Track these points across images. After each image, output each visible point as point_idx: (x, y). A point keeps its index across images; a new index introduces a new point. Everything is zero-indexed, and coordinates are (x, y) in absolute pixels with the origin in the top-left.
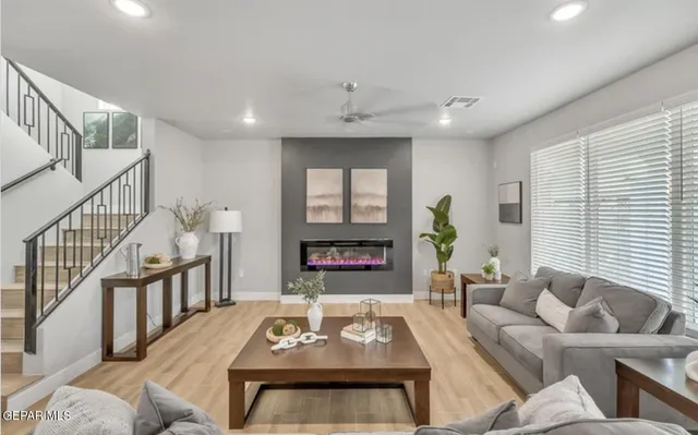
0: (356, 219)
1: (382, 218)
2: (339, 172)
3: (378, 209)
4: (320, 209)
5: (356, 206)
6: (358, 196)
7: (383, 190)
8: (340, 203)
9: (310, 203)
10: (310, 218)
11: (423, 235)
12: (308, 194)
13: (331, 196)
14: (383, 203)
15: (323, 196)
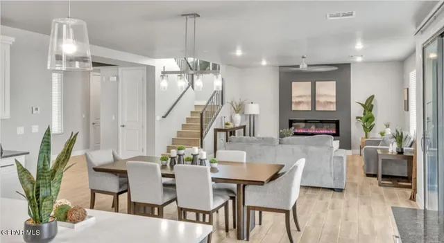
0: (318, 108)
1: (333, 108)
2: (309, 84)
3: (331, 103)
4: (299, 103)
5: (318, 101)
6: (320, 96)
7: (334, 93)
8: (310, 99)
9: (294, 100)
10: (294, 108)
11: (357, 118)
12: (293, 95)
13: (305, 96)
14: (334, 100)
15: (301, 96)
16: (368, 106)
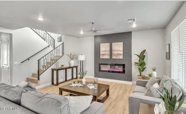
0: (114, 57)
1: (121, 57)
2: (109, 44)
3: (120, 54)
4: (104, 54)
5: (113, 54)
6: (114, 50)
7: (122, 49)
8: (109, 53)
9: (101, 53)
10: (101, 57)
11: (135, 63)
12: (101, 50)
13: (107, 51)
14: (122, 53)
15: (104, 51)
16: (142, 56)
